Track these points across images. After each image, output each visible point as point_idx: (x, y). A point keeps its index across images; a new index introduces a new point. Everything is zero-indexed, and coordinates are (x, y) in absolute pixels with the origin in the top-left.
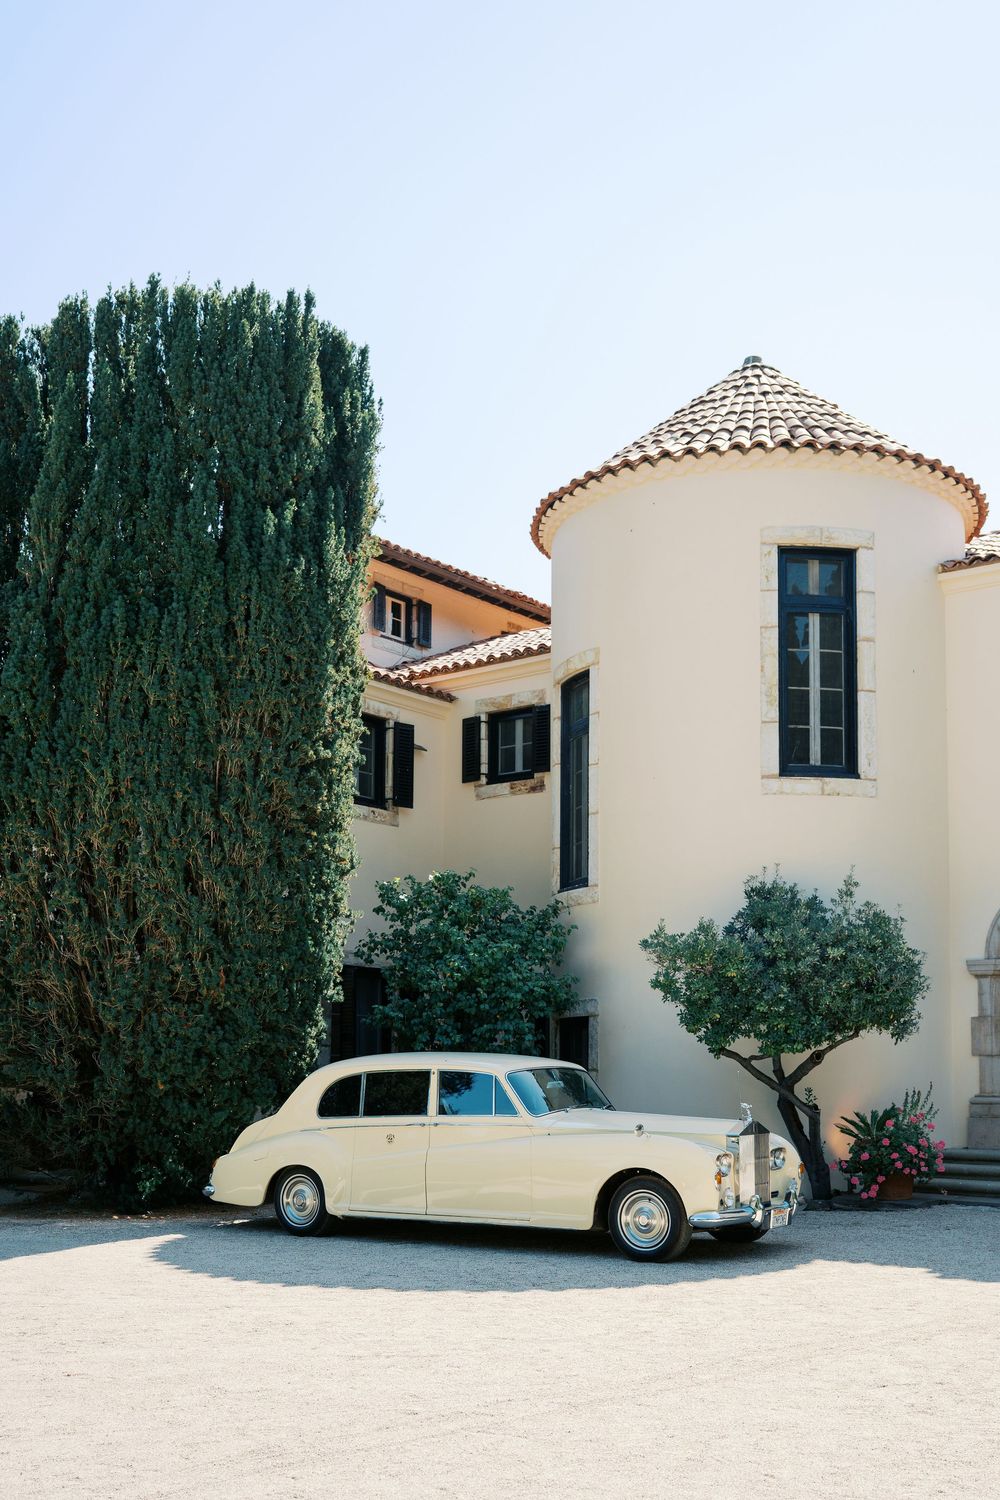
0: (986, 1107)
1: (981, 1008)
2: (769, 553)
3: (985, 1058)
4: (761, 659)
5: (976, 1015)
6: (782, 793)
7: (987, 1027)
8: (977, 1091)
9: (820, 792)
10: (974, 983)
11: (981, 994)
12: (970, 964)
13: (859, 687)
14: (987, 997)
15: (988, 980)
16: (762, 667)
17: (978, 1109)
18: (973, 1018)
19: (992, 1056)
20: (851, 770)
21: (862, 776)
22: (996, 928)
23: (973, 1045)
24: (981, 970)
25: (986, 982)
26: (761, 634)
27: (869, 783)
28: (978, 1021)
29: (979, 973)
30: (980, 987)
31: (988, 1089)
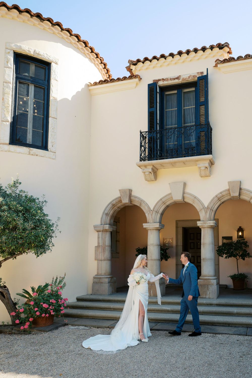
0: (98, 279)
1: (98, 243)
2: (9, 53)
3: (99, 261)
4: (3, 95)
5: (97, 245)
6: (9, 151)
7: (100, 250)
8: (96, 274)
9: (28, 153)
10: (96, 233)
11: (98, 238)
12: (95, 227)
13: (50, 116)
14: (100, 239)
15: (101, 232)
16: (3, 98)
17: (96, 280)
18: (96, 247)
19: (101, 260)
20: (45, 147)
21: (49, 150)
22: (104, 214)
23: (95, 256)
24: (99, 229)
25: (100, 233)
26: (3, 85)
27: (52, 154)
28: (97, 247)
29: (98, 230)
30: (98, 235)
31: (100, 272)
